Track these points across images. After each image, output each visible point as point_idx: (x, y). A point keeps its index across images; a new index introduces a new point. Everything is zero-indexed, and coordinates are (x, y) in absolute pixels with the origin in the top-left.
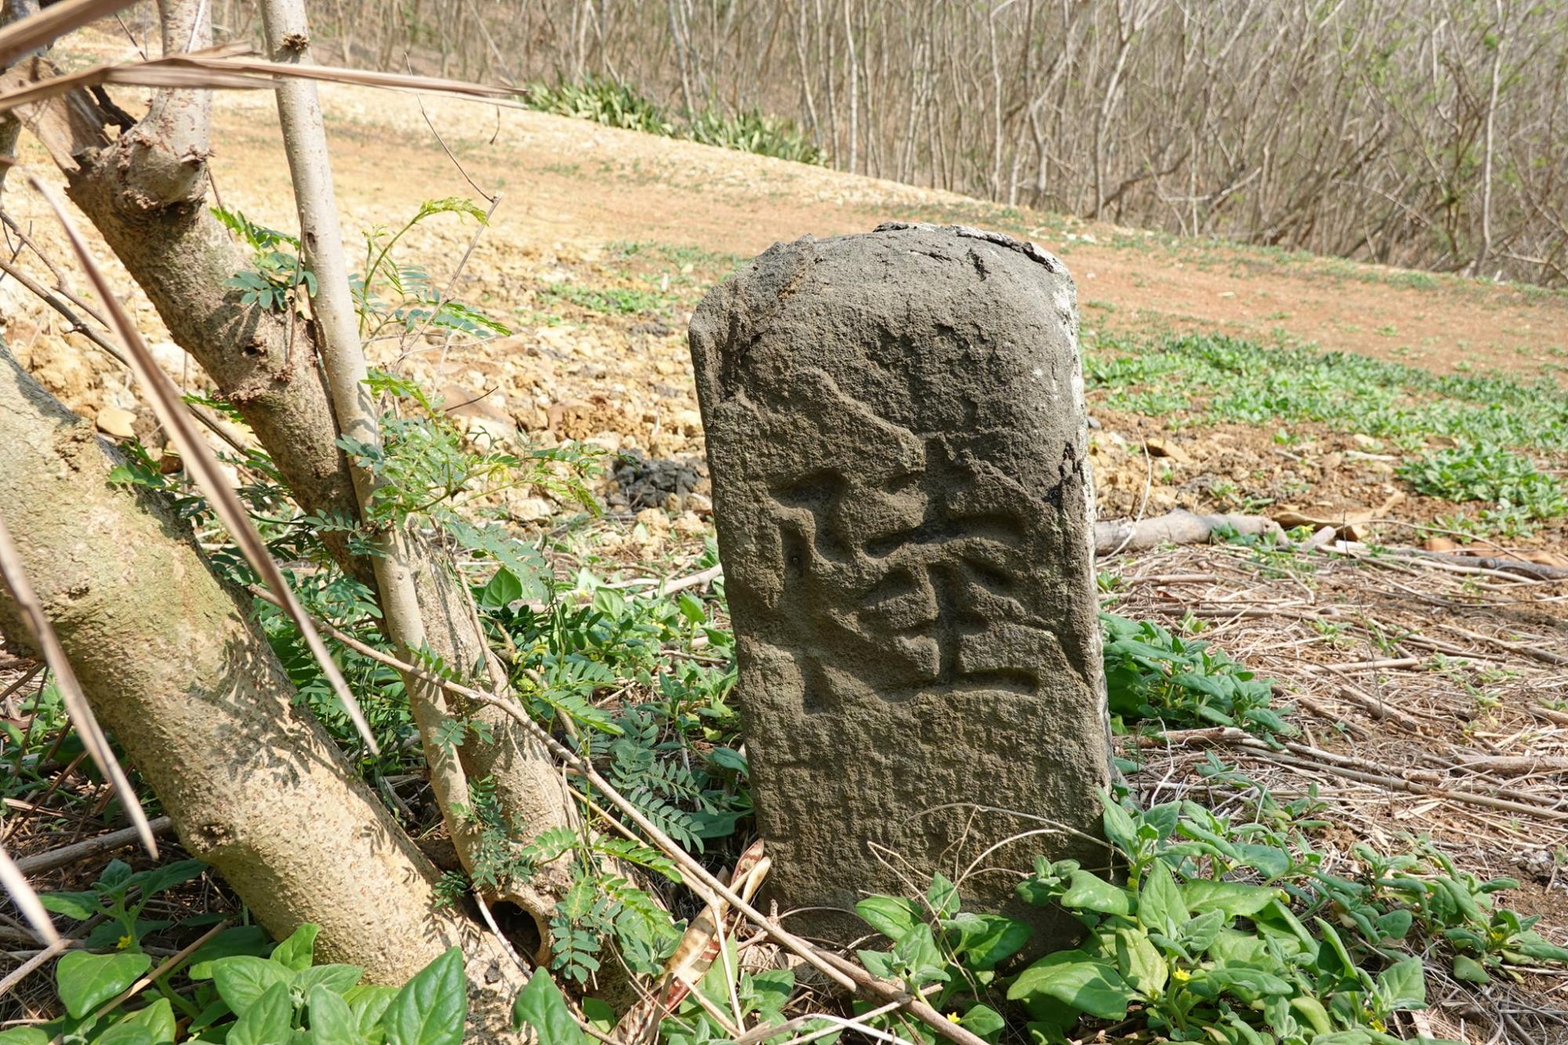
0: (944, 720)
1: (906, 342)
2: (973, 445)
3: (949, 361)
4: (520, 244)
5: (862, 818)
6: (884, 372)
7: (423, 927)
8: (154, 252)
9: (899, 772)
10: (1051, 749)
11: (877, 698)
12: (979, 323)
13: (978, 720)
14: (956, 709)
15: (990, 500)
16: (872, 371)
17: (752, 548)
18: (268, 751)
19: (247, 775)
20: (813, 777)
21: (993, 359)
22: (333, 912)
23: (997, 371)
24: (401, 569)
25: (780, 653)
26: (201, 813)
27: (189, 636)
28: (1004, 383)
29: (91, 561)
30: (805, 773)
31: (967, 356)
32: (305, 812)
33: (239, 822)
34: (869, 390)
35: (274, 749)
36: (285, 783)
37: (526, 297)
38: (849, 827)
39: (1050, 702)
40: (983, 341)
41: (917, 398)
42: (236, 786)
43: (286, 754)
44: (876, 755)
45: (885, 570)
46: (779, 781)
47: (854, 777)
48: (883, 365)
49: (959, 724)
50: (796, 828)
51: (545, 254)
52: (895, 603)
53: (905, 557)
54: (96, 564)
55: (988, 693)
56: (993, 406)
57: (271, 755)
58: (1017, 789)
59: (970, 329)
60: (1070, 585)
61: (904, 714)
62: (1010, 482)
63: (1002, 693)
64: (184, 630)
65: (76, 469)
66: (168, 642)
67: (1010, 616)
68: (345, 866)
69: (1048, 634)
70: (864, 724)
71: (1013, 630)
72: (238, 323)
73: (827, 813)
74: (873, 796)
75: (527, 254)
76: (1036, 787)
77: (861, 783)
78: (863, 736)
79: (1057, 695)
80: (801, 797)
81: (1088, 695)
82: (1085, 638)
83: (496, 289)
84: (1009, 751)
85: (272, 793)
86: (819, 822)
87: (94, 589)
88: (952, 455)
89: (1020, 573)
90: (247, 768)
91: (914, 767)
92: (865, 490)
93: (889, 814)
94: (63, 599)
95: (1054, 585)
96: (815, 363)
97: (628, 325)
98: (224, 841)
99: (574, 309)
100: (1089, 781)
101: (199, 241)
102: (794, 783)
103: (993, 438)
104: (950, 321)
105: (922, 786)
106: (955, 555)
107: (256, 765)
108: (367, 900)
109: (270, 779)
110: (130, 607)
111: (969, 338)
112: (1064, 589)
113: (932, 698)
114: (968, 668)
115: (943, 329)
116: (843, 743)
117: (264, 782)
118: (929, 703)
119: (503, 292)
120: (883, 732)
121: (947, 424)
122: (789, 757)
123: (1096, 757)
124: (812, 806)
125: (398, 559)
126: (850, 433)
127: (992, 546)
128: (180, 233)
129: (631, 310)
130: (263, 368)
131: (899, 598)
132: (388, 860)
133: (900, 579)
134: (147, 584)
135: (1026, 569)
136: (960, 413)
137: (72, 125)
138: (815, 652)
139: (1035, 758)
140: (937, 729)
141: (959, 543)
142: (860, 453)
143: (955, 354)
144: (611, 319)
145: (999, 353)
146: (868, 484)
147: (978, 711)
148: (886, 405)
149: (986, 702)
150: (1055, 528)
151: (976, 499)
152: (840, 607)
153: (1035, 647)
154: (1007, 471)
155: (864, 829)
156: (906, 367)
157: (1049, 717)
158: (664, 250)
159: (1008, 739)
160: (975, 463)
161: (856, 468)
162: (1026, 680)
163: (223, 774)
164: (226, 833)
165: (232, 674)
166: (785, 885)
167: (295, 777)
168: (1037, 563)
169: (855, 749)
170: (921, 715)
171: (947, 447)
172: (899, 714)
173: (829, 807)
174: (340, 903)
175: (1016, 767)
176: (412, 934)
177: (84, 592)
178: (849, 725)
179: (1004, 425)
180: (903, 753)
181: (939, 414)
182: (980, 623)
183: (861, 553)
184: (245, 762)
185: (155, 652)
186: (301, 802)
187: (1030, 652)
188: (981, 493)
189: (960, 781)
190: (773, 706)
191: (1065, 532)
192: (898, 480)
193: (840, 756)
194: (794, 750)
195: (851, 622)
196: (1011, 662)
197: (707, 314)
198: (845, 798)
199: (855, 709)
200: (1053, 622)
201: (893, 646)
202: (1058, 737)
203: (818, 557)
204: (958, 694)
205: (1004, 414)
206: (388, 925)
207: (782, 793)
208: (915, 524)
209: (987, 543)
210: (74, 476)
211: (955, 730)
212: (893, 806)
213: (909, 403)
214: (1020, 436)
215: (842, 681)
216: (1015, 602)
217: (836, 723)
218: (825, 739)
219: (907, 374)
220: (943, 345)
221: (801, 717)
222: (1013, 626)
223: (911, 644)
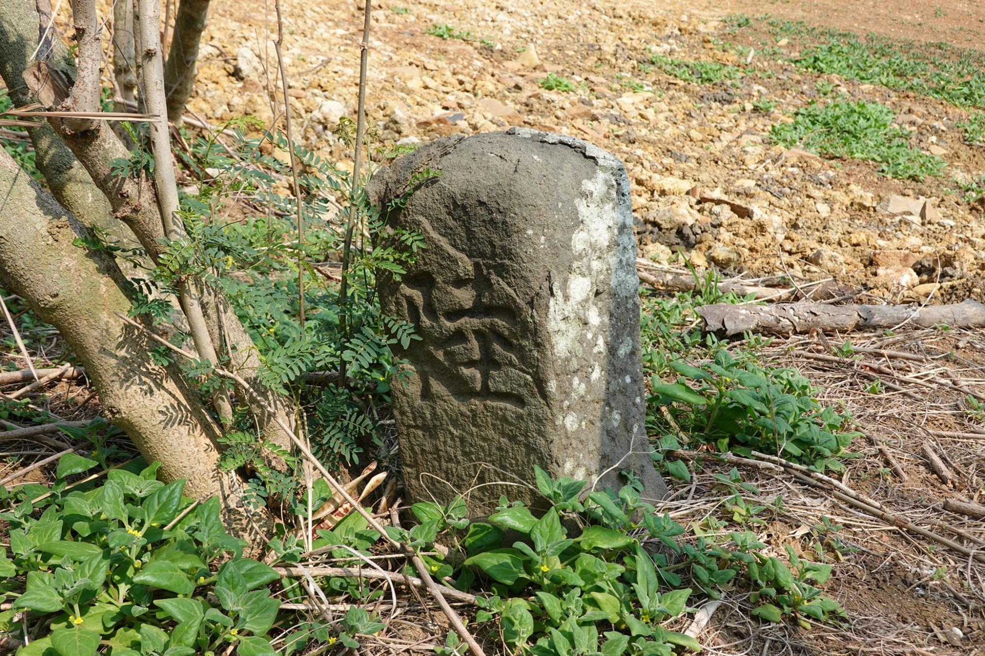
0: (481, 416)
1: (464, 207)
2: (494, 267)
3: (484, 221)
4: (652, 16)
5: (447, 462)
6: (454, 223)
7: (211, 475)
8: (81, 150)
9: (462, 440)
10: (531, 440)
11: (452, 398)
12: (499, 201)
13: (497, 419)
14: (488, 411)
15: (500, 300)
16: (448, 222)
17: (393, 308)
18: (140, 378)
19: (128, 387)
20: (424, 435)
21: (504, 223)
22: (169, 458)
23: (506, 230)
24: (192, 301)
25: (409, 366)
26: (109, 401)
27: (105, 319)
28: (509, 236)
29: (60, 282)
30: (420, 433)
31: (492, 219)
32: (155, 409)
33: (123, 408)
34: (447, 232)
35: (143, 377)
36: (146, 394)
37: (628, 66)
38: (440, 465)
39: (530, 414)
40: (501, 212)
41: (469, 239)
42: (122, 391)
43: (148, 381)
44: (452, 429)
45: (453, 329)
46: (408, 435)
47: (442, 439)
48: (454, 219)
49: (489, 419)
50: (416, 461)
51: (670, 25)
52: (457, 348)
53: (462, 324)
54: (62, 283)
55: (502, 404)
56: (503, 247)
57: (140, 380)
58: (517, 461)
59: (495, 205)
60: (538, 352)
61: (464, 409)
62: (510, 291)
63: (509, 406)
64: (104, 316)
65: (57, 241)
66: (96, 322)
67: (511, 364)
68: (174, 438)
69: (528, 377)
70: (445, 410)
71: (513, 372)
72: (116, 182)
73: (430, 456)
74: (451, 451)
75: (655, 24)
76: (526, 460)
77: (445, 442)
78: (445, 417)
79: (533, 411)
80: (418, 445)
81: (549, 414)
82: (546, 382)
83: (608, 57)
84: (512, 438)
85: (139, 397)
86: (427, 461)
87: (61, 294)
88: (485, 272)
89: (515, 341)
90: (128, 384)
91: (468, 438)
92: (443, 285)
93: (458, 462)
94: (48, 298)
95: (531, 351)
96: (422, 214)
97: (701, 94)
98: (117, 416)
99: (664, 77)
100: (549, 461)
101: (100, 145)
102: (415, 437)
103: (503, 265)
104: (485, 199)
105: (473, 450)
106: (485, 326)
107: (132, 383)
108: (184, 455)
109: (139, 391)
110: (77, 304)
111: (494, 210)
112: (536, 354)
113: (477, 402)
114: (492, 390)
115: (482, 203)
116: (436, 419)
117: (136, 392)
118: (476, 405)
119: (613, 61)
120: (454, 417)
121: (483, 255)
122: (412, 423)
123: (553, 449)
124: (423, 451)
125: (190, 296)
126: (436, 254)
127: (501, 323)
128: (91, 142)
129: (710, 80)
130: (128, 203)
131: (460, 346)
132: (198, 439)
133: (459, 336)
134: (86, 294)
135: (518, 340)
136: (488, 250)
137: (54, 90)
138: (427, 369)
139: (524, 444)
140: (479, 420)
141: (487, 320)
142: (441, 265)
143: (487, 218)
144: (690, 87)
145: (507, 219)
146: (444, 282)
147: (497, 414)
148: (455, 240)
149: (501, 409)
150: (529, 320)
151: (493, 298)
152: (435, 347)
153: (522, 383)
154: (509, 284)
155: (447, 468)
156: (464, 221)
157: (530, 423)
158: (771, 24)
159: (511, 431)
160: (494, 278)
161: (438, 273)
162: (519, 400)
163: (117, 385)
164: (118, 412)
165: (125, 339)
166: (411, 491)
167: (151, 392)
168: (523, 337)
169: (442, 424)
170: (472, 411)
171: (483, 267)
172: (461, 409)
173: (431, 453)
174: (171, 455)
175: (516, 447)
176: (205, 476)
177: (56, 295)
178: (439, 411)
179: (509, 259)
180: (464, 430)
181: (479, 249)
182: (497, 366)
183: (442, 319)
184: (127, 381)
185: (90, 325)
186: (153, 404)
187: (520, 385)
188: (496, 295)
189: (490, 450)
190: (404, 394)
191: (534, 322)
192: (459, 283)
193: (435, 426)
194: (415, 419)
195: (440, 355)
196: (512, 390)
197: (376, 181)
198: (438, 450)
199: (442, 402)
200: (531, 371)
201: (458, 371)
202: (535, 435)
203: (424, 318)
204: (489, 402)
205: (508, 254)
206: (194, 470)
207: (410, 441)
208: (467, 307)
209: (500, 322)
210: (55, 243)
211: (487, 422)
212: (460, 458)
213: (465, 241)
214: (516, 266)
215: (437, 387)
216: (513, 357)
217: (433, 408)
218: (428, 416)
219: (465, 226)
220: (481, 211)
221: (418, 402)
222: (513, 370)
223: (466, 371)
